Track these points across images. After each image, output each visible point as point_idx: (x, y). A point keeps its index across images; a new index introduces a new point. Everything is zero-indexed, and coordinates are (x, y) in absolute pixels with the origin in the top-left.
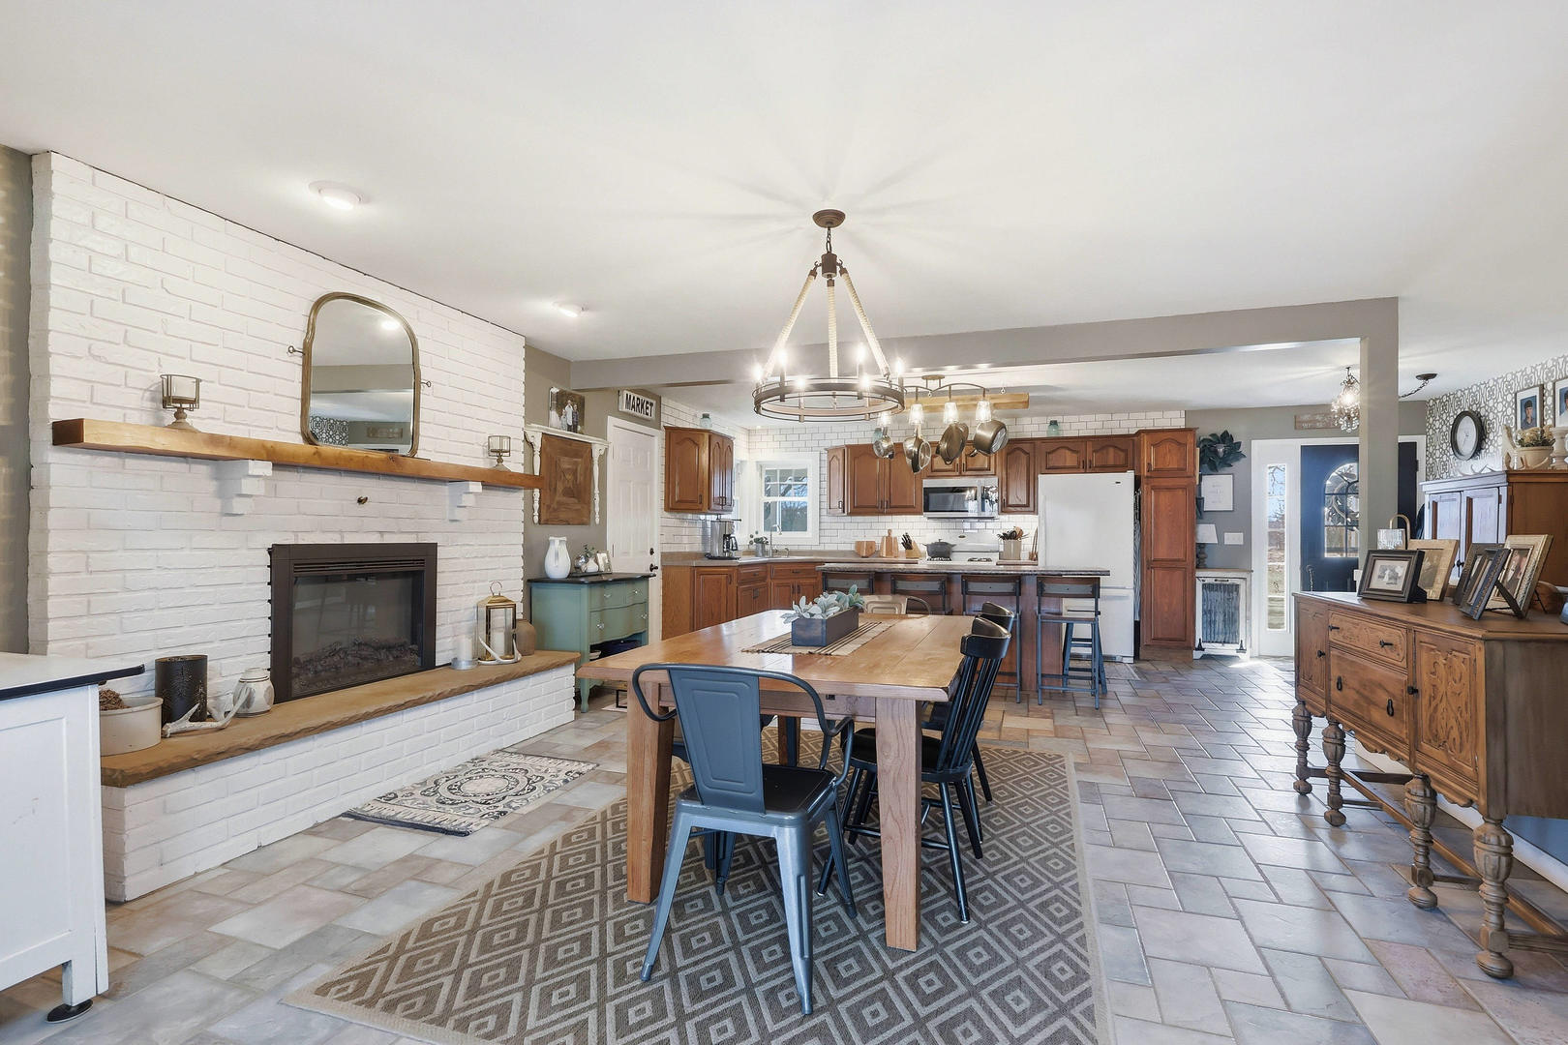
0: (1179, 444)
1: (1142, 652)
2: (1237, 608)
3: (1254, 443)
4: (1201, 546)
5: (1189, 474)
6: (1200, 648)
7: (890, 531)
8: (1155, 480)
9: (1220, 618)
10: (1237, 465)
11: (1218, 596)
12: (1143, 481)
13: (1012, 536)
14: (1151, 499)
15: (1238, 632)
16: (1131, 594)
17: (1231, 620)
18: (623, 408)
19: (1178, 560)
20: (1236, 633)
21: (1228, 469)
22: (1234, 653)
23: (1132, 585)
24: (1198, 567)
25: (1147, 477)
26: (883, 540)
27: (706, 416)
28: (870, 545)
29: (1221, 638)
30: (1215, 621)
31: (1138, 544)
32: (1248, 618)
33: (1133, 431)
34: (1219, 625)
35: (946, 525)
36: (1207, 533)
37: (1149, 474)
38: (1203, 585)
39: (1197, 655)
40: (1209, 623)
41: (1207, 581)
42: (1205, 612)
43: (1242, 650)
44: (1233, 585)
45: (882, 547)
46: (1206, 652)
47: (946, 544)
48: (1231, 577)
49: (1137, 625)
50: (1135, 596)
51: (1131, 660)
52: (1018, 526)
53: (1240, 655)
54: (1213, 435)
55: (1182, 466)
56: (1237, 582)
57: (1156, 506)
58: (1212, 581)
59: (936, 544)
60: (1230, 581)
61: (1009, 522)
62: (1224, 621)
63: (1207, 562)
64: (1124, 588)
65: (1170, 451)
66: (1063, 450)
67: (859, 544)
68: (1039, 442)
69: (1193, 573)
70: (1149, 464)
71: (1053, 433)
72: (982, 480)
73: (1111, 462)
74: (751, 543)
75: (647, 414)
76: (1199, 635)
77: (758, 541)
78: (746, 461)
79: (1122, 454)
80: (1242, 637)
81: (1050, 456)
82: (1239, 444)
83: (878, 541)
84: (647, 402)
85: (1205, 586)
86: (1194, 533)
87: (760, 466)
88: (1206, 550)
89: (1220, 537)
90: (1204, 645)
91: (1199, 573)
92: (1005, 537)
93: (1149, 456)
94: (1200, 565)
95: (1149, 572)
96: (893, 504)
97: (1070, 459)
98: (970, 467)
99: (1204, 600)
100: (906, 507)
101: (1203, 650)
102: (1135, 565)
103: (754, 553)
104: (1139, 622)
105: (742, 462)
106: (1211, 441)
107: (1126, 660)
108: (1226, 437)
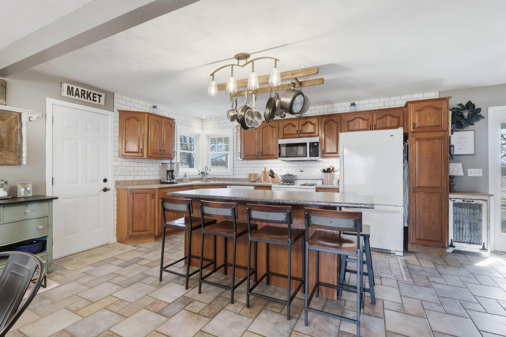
0: (436, 108)
1: (409, 246)
2: (480, 220)
3: (490, 109)
4: (452, 177)
5: (444, 129)
6: (452, 246)
7: (265, 168)
8: (418, 134)
9: (466, 226)
10: (478, 125)
11: (466, 211)
12: (410, 135)
13: (328, 171)
14: (415, 147)
15: (481, 235)
16: (402, 209)
17: (475, 227)
18: (65, 93)
19: (437, 187)
20: (480, 237)
21: (471, 127)
22: (478, 251)
23: (401, 203)
24: (450, 192)
25: (413, 132)
26: (262, 172)
27: (155, 107)
28: (256, 175)
29: (467, 239)
30: (463, 229)
31: (406, 176)
32: (488, 228)
33: (403, 104)
34: (467, 231)
35: (294, 164)
36: (456, 169)
37: (414, 130)
38: (454, 203)
39: (450, 250)
40: (458, 229)
41: (457, 201)
42: (455, 222)
43: (484, 249)
44: (476, 204)
45: (261, 176)
46: (456, 248)
47: (292, 175)
48: (475, 199)
49: (406, 230)
50: (405, 210)
51: (402, 254)
52: (331, 165)
53: (484, 253)
54: (460, 105)
55: (438, 123)
56: (480, 202)
57: (419, 152)
58: (461, 201)
59: (286, 175)
60: (475, 202)
61: (327, 163)
62: (470, 228)
63: (456, 188)
64: (396, 206)
65: (429, 114)
66: (357, 120)
67: (250, 175)
68: (344, 115)
69: (448, 195)
70: (414, 124)
71: (353, 109)
72: (310, 138)
73: (388, 125)
74: (199, 174)
75: (96, 101)
76: (451, 236)
77: (202, 173)
78: (200, 134)
79: (396, 120)
80: (484, 240)
81: (350, 123)
82: (479, 110)
83: (260, 173)
84: (94, 94)
85: (455, 205)
86: (447, 169)
87: (208, 136)
88: (454, 180)
89: (465, 172)
90: (454, 244)
91: (451, 196)
92: (324, 171)
93: (413, 118)
94: (452, 190)
95: (414, 194)
96: (264, 153)
97: (362, 123)
98: (304, 131)
99: (454, 214)
100: (270, 155)
101: (454, 247)
102: (405, 189)
103: (201, 179)
104: (407, 227)
105: (198, 134)
106: (458, 109)
107: (397, 254)
108: (470, 106)
